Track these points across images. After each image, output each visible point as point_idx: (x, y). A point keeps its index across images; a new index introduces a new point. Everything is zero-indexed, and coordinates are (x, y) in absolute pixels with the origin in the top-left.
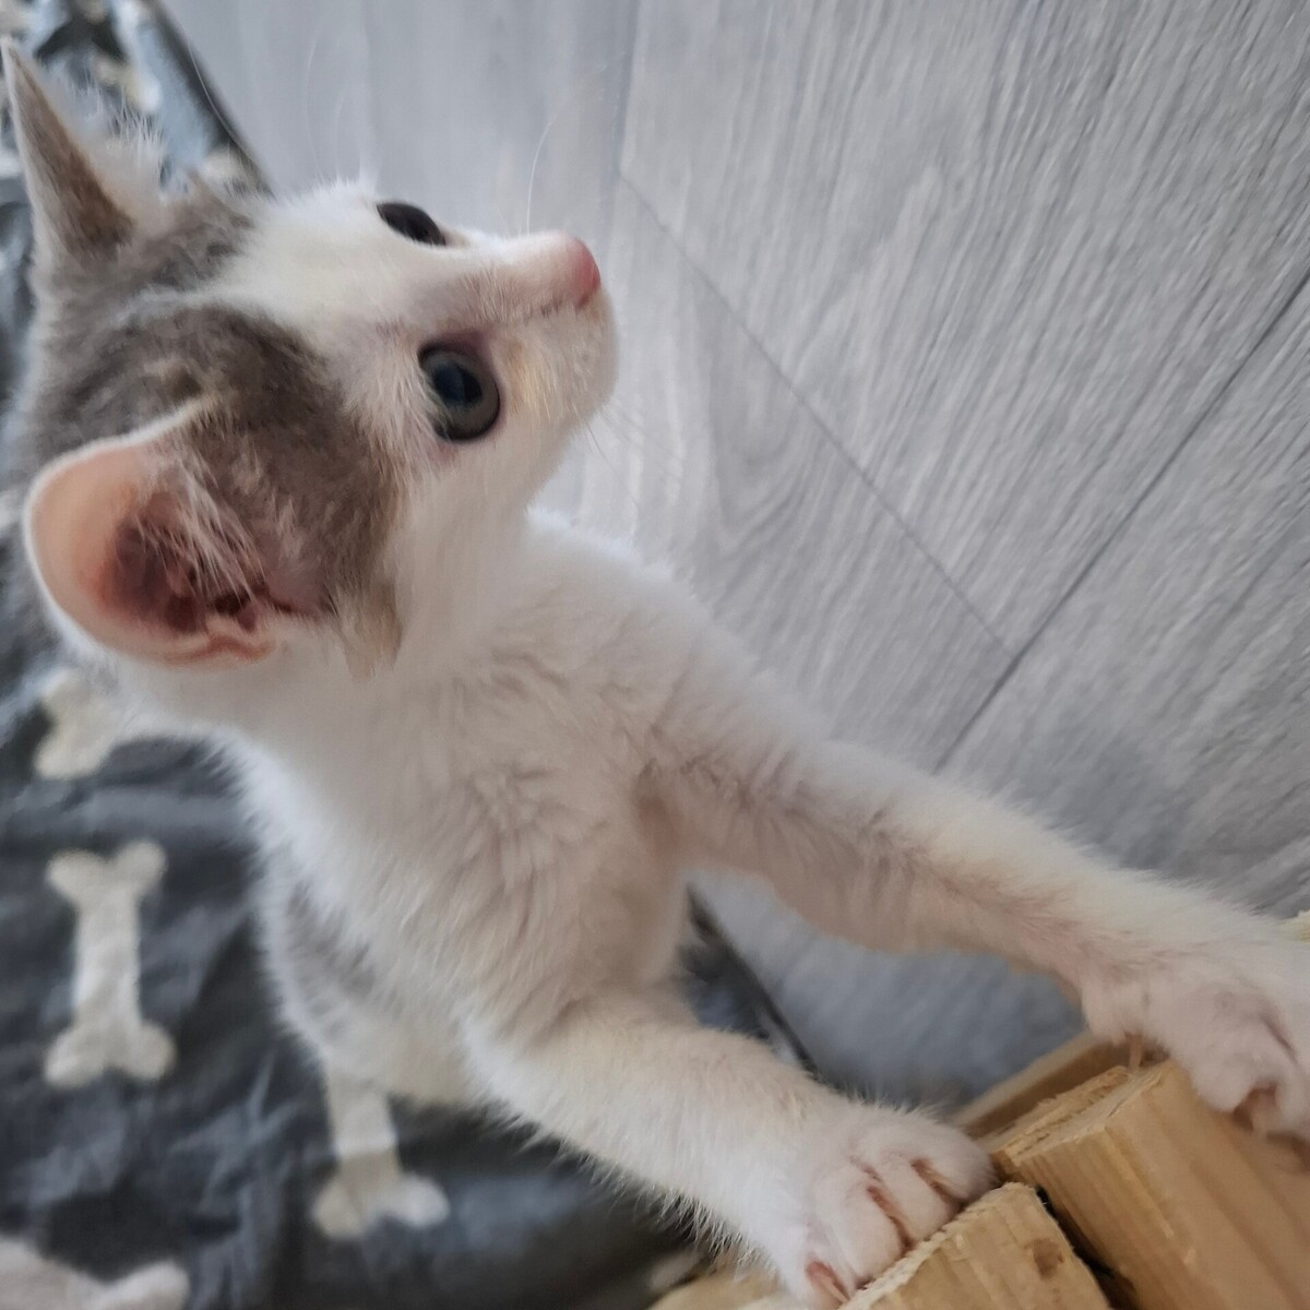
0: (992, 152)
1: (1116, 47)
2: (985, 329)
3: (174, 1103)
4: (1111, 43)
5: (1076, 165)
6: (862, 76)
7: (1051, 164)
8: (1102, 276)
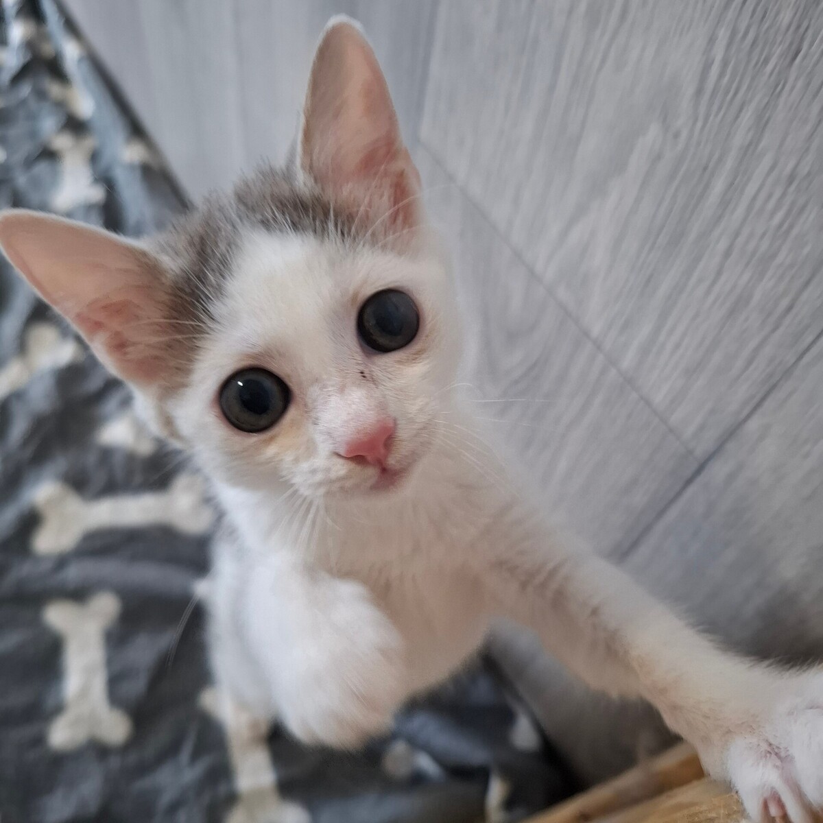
0: (702, 110)
1: (802, 30)
2: (692, 236)
3: (132, 758)
4: (799, 27)
5: (767, 115)
6: (603, 61)
7: (747, 117)
8: (784, 195)
